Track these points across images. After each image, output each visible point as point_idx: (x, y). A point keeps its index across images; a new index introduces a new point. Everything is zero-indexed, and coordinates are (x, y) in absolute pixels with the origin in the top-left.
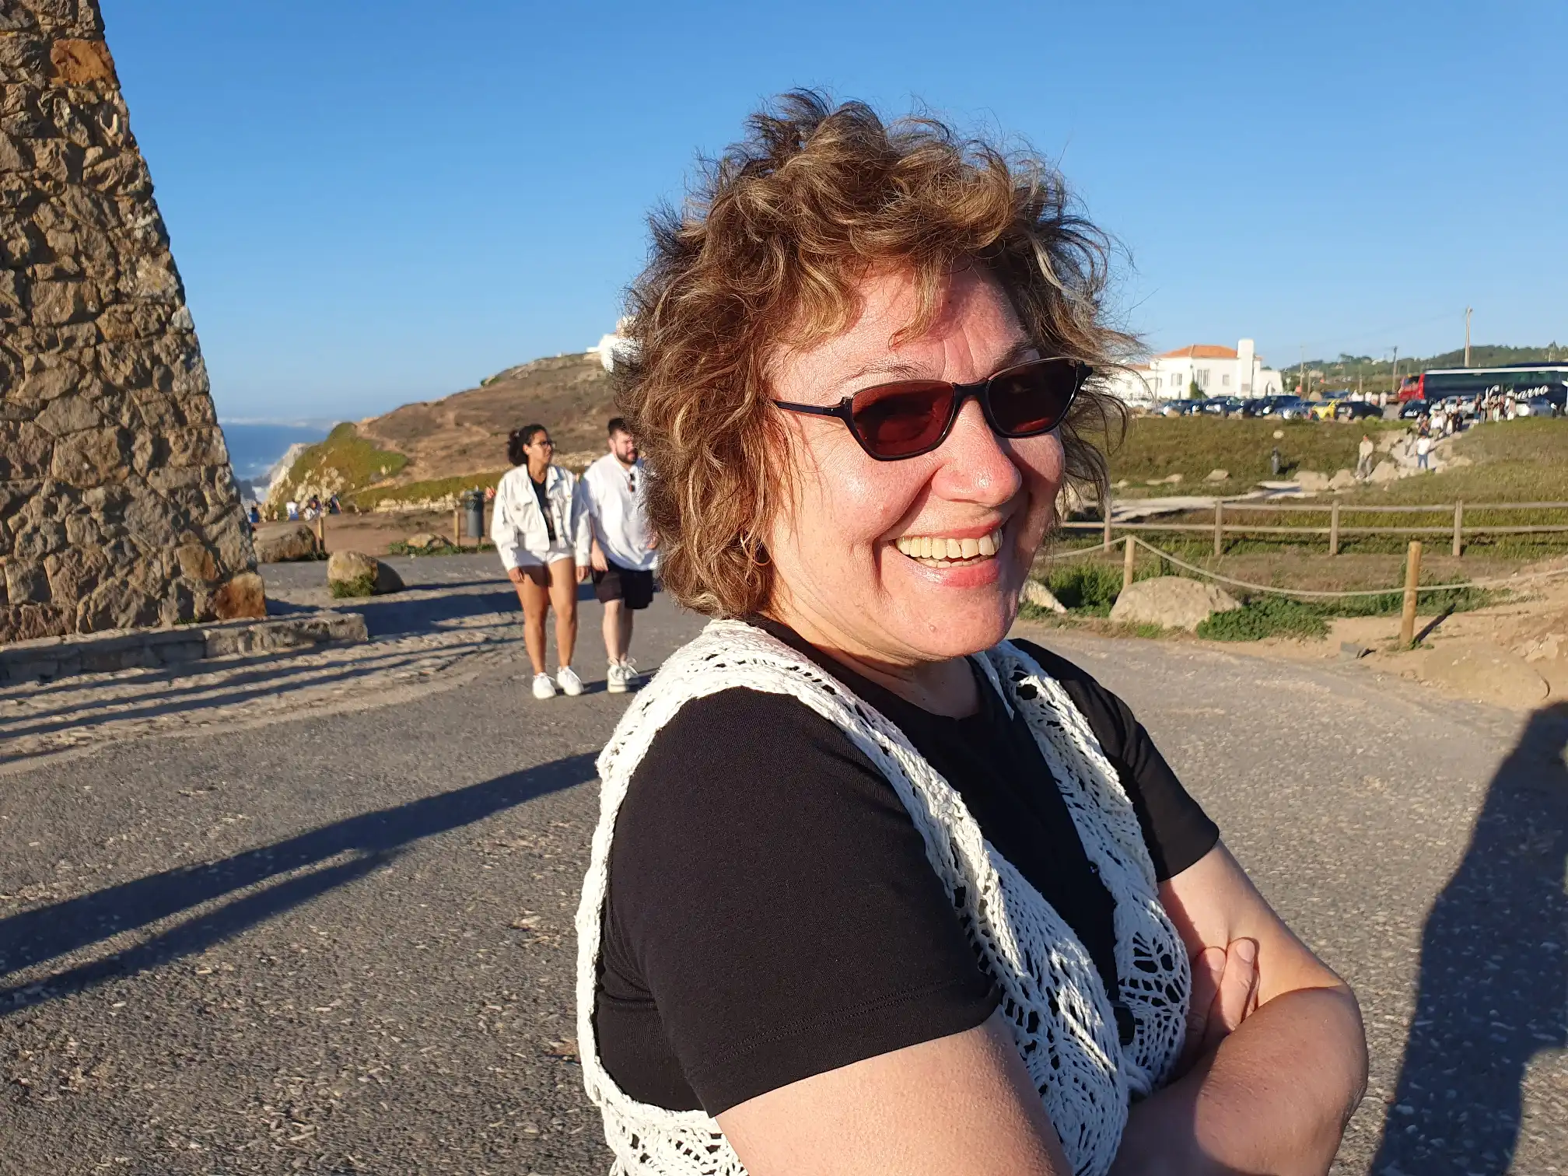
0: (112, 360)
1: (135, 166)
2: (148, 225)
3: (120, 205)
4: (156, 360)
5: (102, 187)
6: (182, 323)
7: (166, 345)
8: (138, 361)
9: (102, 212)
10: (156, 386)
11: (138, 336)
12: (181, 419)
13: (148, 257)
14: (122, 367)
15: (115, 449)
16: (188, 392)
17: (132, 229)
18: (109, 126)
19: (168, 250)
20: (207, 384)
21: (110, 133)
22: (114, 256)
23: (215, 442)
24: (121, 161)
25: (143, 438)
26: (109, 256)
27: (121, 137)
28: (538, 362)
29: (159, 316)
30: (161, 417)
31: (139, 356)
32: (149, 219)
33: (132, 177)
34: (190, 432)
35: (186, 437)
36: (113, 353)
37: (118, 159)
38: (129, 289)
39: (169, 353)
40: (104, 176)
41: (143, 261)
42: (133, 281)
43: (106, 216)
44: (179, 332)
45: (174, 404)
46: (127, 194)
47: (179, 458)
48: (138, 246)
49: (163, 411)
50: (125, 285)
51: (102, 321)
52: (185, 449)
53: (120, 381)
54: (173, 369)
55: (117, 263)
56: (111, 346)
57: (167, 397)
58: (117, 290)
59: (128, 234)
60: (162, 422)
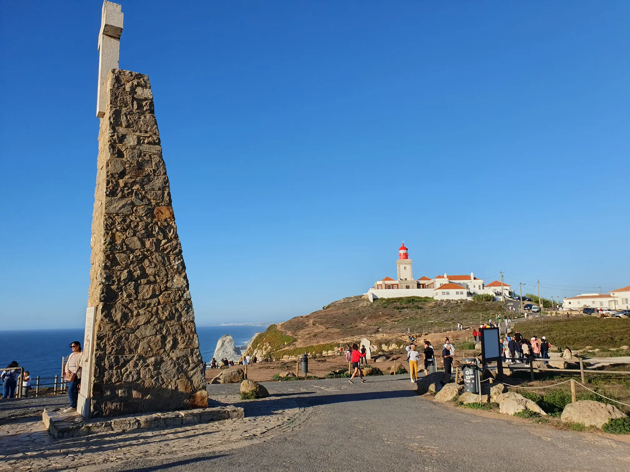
0: (162, 311)
1: (177, 245)
2: (179, 264)
3: (171, 258)
4: (177, 310)
5: (165, 252)
6: (187, 297)
7: (181, 305)
8: (171, 311)
9: (164, 260)
10: (176, 320)
11: (172, 302)
12: (183, 331)
13: (178, 274)
14: (165, 313)
15: (160, 343)
16: (187, 321)
17: (174, 265)
18: (170, 232)
19: (185, 272)
20: (194, 318)
21: (170, 235)
22: (167, 275)
23: (194, 340)
24: (172, 244)
25: (170, 338)
26: (165, 275)
27: (173, 236)
28: (344, 299)
29: (179, 294)
30: (176, 330)
31: (171, 309)
32: (179, 262)
33: (175, 248)
34: (186, 336)
35: (184, 338)
36: (163, 309)
37: (172, 243)
38: (170, 286)
39: (181, 308)
40: (167, 248)
41: (176, 276)
42: (172, 283)
43: (166, 261)
44: (186, 300)
45: (181, 326)
46: (173, 254)
47: (181, 346)
48: (175, 271)
49: (177, 328)
50: (169, 285)
51: (160, 298)
52: (183, 343)
53: (164, 318)
54: (182, 313)
55: (168, 277)
56: (162, 306)
57: (179, 323)
58: (166, 286)
59: (172, 267)
60: (177, 332)
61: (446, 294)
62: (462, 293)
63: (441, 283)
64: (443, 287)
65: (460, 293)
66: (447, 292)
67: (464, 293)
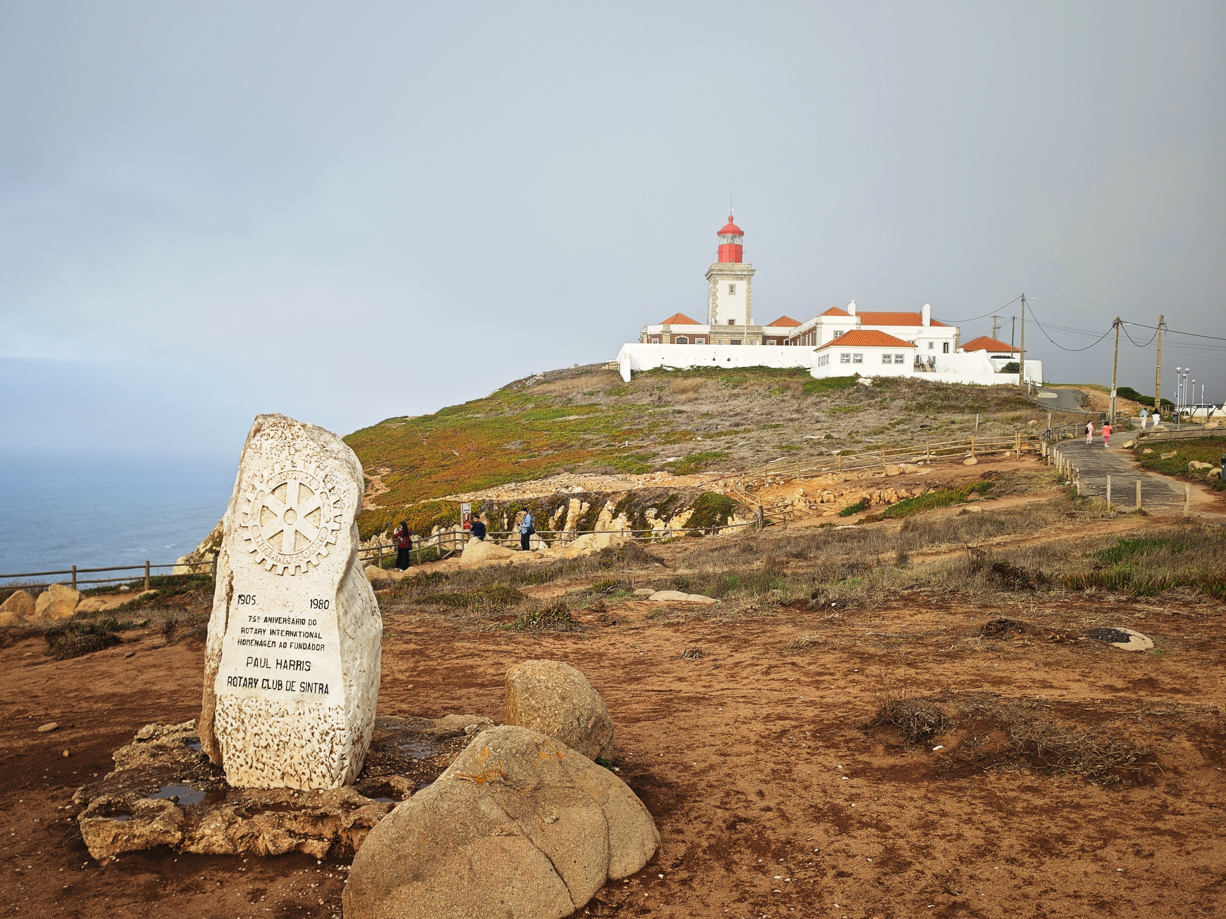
61: (852, 360)
62: (900, 359)
63: (839, 328)
64: (842, 339)
65: (893, 360)
66: (856, 355)
67: (905, 361)
